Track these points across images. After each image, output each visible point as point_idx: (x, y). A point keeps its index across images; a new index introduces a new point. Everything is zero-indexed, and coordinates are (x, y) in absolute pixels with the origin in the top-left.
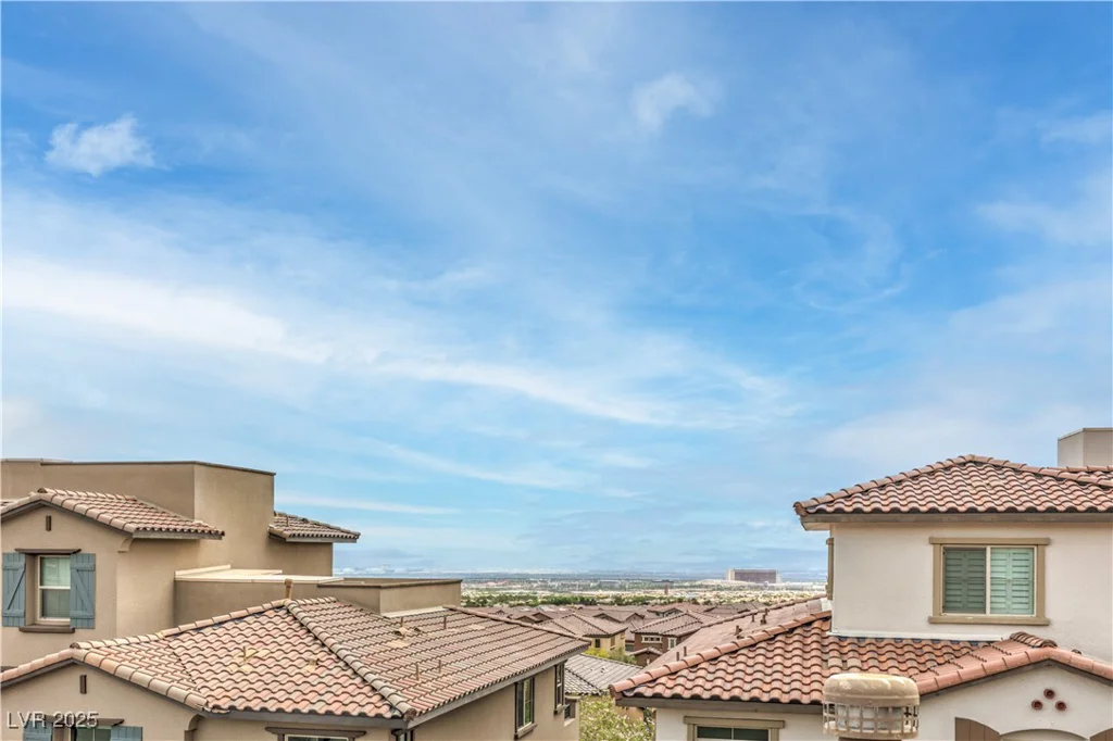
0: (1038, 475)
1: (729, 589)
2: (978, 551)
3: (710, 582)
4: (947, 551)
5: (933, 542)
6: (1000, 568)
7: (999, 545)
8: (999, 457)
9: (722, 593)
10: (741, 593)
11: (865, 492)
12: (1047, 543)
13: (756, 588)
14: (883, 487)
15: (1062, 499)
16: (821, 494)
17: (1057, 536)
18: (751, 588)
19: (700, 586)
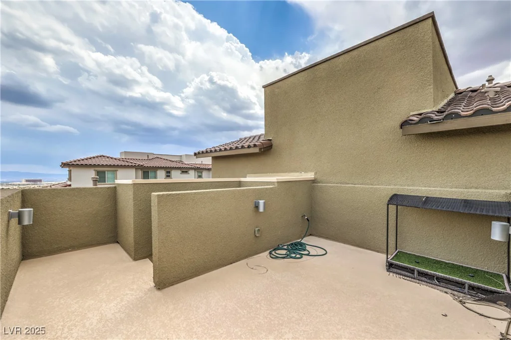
0: (115, 159)
1: (23, 185)
2: (104, 172)
3: (15, 183)
4: (98, 172)
5: (94, 170)
6: (108, 175)
7: (108, 171)
8: (108, 156)
9: (20, 186)
10: (29, 186)
11: (79, 161)
12: (117, 171)
13: (34, 184)
14: (83, 160)
15: (120, 163)
16: (68, 161)
17: (118, 169)
18: (33, 184)
19: (11, 184)
